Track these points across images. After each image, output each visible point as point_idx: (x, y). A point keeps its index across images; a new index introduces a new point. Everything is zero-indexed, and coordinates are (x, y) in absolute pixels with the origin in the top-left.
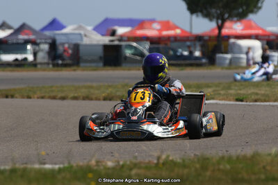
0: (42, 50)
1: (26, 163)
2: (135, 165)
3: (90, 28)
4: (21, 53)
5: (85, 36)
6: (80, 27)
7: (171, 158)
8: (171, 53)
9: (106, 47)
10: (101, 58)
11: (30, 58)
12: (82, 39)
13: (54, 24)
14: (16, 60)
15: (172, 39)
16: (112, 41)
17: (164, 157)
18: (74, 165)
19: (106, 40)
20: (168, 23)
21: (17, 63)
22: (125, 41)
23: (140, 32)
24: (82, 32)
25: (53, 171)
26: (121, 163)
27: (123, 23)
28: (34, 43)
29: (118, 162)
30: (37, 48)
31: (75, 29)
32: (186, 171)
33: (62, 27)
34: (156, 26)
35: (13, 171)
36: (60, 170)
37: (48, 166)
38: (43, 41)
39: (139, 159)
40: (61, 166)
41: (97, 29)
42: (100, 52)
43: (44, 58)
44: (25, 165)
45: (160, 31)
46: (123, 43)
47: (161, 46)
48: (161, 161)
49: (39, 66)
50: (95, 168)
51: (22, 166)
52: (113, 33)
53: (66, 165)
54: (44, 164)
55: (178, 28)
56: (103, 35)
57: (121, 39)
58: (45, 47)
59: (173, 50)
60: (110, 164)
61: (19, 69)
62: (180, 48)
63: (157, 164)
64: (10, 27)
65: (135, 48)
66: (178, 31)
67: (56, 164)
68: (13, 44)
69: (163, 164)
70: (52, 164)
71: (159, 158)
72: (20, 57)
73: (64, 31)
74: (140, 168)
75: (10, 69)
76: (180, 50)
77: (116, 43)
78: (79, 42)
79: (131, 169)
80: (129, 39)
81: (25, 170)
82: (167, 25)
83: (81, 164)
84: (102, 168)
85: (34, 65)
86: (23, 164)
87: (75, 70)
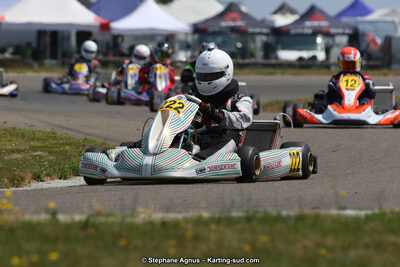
0: (338, 45)
1: (318, 208)
4: (308, 49)
6: (394, 12)
11: (321, 56)
12: (396, 30)
13: (357, 7)
14: (301, 59)
18: (388, 211)
21: (303, 63)
24: (396, 19)
25: (357, 219)
28: (326, 34)
30: (330, 41)
31: (385, 15)
33: (367, 11)
35: (300, 218)
36: (368, 218)
37: (350, 212)
38: (340, 31)
40: (369, 212)
44: (317, 211)
49: (333, 68)
51: (313, 212)
53: (377, 211)
54: (344, 208)
58: (343, 40)
61: (304, 71)
64: (293, 12)
67: (360, 209)
68: (297, 35)
70: (355, 209)
72: (306, 54)
73: (371, 17)
75: (293, 71)
78: (391, 33)
81: (317, 216)
83: (397, 209)
85: (326, 66)
86: (314, 208)
87: (385, 75)
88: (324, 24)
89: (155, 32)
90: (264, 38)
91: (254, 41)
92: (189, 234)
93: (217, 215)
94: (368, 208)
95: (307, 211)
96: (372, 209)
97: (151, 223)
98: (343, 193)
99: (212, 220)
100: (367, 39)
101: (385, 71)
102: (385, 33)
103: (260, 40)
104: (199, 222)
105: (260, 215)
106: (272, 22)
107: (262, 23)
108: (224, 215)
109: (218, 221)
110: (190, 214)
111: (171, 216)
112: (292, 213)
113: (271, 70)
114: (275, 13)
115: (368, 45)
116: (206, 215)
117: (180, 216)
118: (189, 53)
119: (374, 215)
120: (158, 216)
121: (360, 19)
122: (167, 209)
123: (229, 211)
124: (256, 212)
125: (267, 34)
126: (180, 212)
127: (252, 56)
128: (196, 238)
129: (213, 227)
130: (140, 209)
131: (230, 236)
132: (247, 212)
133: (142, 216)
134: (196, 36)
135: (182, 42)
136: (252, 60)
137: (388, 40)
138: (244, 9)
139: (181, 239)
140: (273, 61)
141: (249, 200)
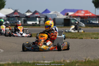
0: (42, 20)
1: (38, 61)
3: (59, 13)
4: (35, 21)
5: (58, 15)
6: (56, 12)
7: (90, 60)
8: (88, 22)
9: (65, 19)
10: (63, 23)
11: (38, 23)
12: (56, 17)
13: (47, 11)
15: (88, 17)
16: (67, 17)
17: (87, 59)
18: (55, 61)
19: (65, 17)
20: (87, 11)
21: (34, 24)
22: (72, 17)
23: (77, 14)
24: (56, 14)
26: (72, 61)
27: (71, 11)
28: (39, 17)
29: (71, 61)
30: (40, 19)
31: (53, 13)
32: (95, 64)
33: (50, 12)
34: (83, 12)
37: (46, 62)
38: (43, 17)
40: (51, 62)
41: (61, 13)
42: (63, 21)
43: (43, 23)
45: (84, 14)
46: (71, 18)
47: (84, 19)
48: (86, 61)
49: (41, 26)
52: (67, 14)
53: (53, 61)
55: (90, 13)
56: (64, 15)
57: (70, 16)
58: (43, 19)
59: (89, 21)
60: (68, 61)
61: (34, 27)
62: (91, 20)
63: (85, 62)
64: (31, 12)
66: (91, 14)
67: (48, 61)
68: (32, 18)
69: (87, 62)
71: (85, 60)
74: (79, 63)
75: (31, 27)
76: (91, 21)
77: (69, 18)
78: (55, 17)
79: (76, 63)
82: (87, 12)
83: (58, 61)
84: (65, 63)
85: (39, 25)
86: (37, 61)
88: (38, 15)
95: (35, 62)
98: (44, 57)
103: (23, 19)
106: (26, 14)
107: (23, 15)
113: (26, 26)
114: (26, 12)
121: (47, 14)
124: (23, 62)
125: (24, 17)
132: (21, 62)
134: (7, 18)
140: (26, 24)
141: (21, 59)
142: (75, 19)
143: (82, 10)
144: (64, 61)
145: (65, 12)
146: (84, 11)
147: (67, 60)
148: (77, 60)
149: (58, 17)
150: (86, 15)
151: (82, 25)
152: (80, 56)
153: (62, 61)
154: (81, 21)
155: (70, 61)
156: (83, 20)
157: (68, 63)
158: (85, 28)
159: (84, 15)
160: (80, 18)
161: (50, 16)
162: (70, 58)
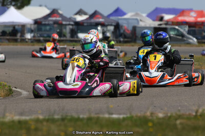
0: (109, 31)
2: (180, 117)
3: (144, 15)
5: (141, 20)
6: (137, 14)
8: (204, 34)
12: (138, 23)
13: (118, 12)
16: (160, 25)
17: (200, 110)
18: (134, 115)
19: (156, 24)
20: (202, 12)
22: (169, 25)
23: (181, 19)
24: (139, 18)
25: (119, 119)
26: (169, 115)
27: (169, 11)
28: (103, 25)
29: (167, 114)
30: (105, 29)
31: (132, 16)
33: (124, 14)
35: (89, 119)
36: (124, 119)
37: (115, 116)
38: (110, 24)
39: (182, 112)
40: (125, 116)
41: (149, 16)
44: (98, 115)
45: (196, 18)
46: (168, 27)
47: (197, 29)
48: (199, 114)
50: (150, 118)
51: (96, 116)
52: (161, 19)
53: (128, 115)
54: (112, 114)
56: (154, 20)
57: (167, 23)
58: (111, 28)
60: (161, 115)
63: (196, 116)
64: (85, 14)
65: (178, 30)
67: (120, 114)
69: (201, 116)
70: (118, 114)
71: (197, 112)
73: (125, 17)
74: (183, 118)
77: (164, 26)
78: (136, 25)
79: (176, 119)
80: (173, 23)
81: (98, 118)
82: (201, 14)
83: (139, 115)
84: (155, 118)
86: (96, 114)
87: (133, 46)
88: (101, 20)
89: (15, 24)
90: (71, 27)
91: (65, 28)
92: (33, 127)
93: (47, 117)
94: (124, 114)
95: (93, 115)
96: (126, 114)
97: (13, 122)
98: (111, 106)
99: (44, 120)
100: (124, 28)
101: (133, 44)
102: (132, 25)
103: (68, 28)
104: (37, 121)
105: (69, 117)
106: (75, 19)
107: (70, 19)
108: (51, 117)
109: (48, 120)
110: (33, 117)
111: (23, 118)
112: (85, 117)
113: (74, 43)
114: (76, 14)
115: (124, 31)
116: (41, 117)
117: (27, 118)
118: (32, 35)
119: (127, 117)
120: (17, 118)
121: (120, 17)
122: (21, 114)
123: (53, 115)
124: (67, 116)
125: (72, 25)
126: (28, 116)
127: (65, 36)
128: (36, 129)
129: (45, 123)
130: (7, 114)
131: (54, 128)
132: (62, 116)
133: (9, 118)
134: (36, 26)
135: (29, 29)
136: (64, 38)
137: (134, 28)
138: (60, 12)
139: (28, 130)
140: (76, 39)
141: (63, 110)
142: (177, 27)
143: (191, 10)
144: (152, 114)
145: (156, 14)
146: (196, 12)
147: (160, 112)
148: (178, 113)
149: (142, 24)
150: (200, 19)
151: (191, 41)
152: (186, 104)
153: (148, 114)
154: (189, 33)
155: (164, 115)
156: (194, 31)
157: (160, 119)
158: (197, 46)
159: (196, 20)
160: (187, 26)
161: (125, 22)
162: (166, 109)
